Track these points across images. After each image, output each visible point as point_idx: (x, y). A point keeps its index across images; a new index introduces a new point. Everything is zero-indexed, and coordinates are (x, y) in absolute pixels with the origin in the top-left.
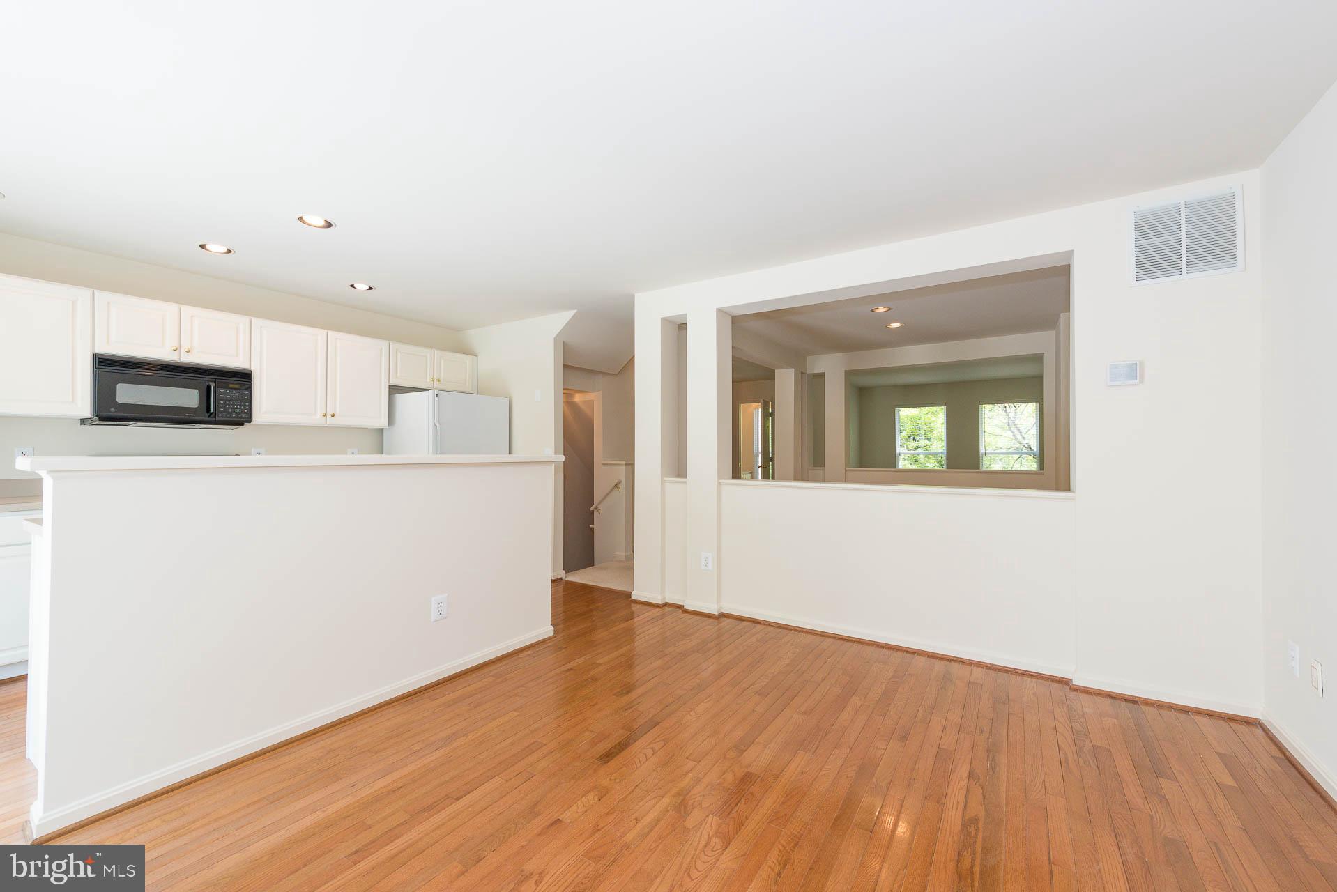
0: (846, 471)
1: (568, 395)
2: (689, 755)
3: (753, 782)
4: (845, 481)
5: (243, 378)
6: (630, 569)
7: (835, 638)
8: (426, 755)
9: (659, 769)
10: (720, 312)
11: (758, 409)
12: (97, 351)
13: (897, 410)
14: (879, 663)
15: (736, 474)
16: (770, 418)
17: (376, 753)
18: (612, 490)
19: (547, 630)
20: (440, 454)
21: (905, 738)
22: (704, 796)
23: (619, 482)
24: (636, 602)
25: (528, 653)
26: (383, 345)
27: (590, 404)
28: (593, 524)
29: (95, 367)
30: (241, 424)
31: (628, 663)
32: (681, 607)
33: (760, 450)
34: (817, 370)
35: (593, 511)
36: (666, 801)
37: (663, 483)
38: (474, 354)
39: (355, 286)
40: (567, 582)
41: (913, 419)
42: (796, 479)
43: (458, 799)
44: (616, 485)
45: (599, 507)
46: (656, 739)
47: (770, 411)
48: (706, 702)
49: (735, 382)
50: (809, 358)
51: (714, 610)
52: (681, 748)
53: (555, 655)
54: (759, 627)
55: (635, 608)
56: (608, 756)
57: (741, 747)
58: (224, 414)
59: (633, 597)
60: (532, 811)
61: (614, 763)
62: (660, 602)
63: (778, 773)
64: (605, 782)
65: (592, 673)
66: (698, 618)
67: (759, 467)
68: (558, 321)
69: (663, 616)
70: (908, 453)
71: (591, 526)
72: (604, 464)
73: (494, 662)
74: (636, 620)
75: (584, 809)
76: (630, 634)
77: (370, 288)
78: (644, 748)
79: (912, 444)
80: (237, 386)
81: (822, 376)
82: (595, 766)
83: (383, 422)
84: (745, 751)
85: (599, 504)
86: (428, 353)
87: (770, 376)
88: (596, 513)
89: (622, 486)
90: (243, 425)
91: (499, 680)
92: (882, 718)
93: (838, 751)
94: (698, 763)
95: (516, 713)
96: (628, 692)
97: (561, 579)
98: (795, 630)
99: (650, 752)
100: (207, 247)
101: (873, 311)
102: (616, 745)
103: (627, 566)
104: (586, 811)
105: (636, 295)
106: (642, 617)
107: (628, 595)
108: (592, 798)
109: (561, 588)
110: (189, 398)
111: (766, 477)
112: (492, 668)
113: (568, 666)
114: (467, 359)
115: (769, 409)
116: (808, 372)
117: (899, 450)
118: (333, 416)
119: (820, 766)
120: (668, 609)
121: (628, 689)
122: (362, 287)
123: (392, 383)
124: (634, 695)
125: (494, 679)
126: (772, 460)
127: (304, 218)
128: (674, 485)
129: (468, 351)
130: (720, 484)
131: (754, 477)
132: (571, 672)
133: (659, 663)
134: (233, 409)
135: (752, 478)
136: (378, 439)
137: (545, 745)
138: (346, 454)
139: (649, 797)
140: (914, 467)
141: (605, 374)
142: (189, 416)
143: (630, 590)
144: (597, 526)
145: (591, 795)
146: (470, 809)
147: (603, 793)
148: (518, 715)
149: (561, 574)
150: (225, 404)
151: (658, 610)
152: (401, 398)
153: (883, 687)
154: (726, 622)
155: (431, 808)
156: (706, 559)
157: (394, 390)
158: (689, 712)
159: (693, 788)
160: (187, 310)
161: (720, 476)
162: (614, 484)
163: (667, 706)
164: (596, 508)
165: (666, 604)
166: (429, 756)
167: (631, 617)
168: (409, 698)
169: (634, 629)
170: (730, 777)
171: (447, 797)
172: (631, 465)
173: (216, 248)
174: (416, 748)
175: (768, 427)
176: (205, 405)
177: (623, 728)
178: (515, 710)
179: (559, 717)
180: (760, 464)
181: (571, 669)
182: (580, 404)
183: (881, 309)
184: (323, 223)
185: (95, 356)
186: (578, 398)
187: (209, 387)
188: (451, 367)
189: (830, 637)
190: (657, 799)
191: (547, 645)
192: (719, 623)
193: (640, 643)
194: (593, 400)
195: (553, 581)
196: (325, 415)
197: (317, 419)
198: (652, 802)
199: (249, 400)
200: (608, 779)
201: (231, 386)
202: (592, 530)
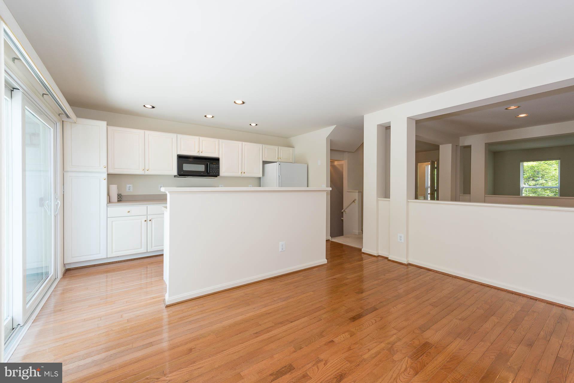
0: (485, 196)
1: (332, 162)
2: (394, 327)
3: (430, 347)
4: (484, 202)
5: (216, 160)
6: (361, 238)
7: (479, 284)
8: (278, 303)
9: (379, 330)
10: (409, 119)
11: (428, 165)
12: (178, 154)
13: (521, 163)
14: (510, 301)
15: (416, 198)
16: (436, 170)
17: (261, 298)
18: (351, 203)
19: (324, 261)
20: (281, 187)
21: (530, 345)
22: (403, 347)
23: (355, 200)
24: (364, 253)
25: (316, 269)
26: (260, 146)
27: (342, 166)
28: (343, 218)
29: (178, 159)
30: (216, 176)
31: (361, 280)
32: (387, 258)
33: (429, 186)
34: (466, 144)
35: (343, 212)
36: (383, 345)
37: (377, 201)
38: (293, 147)
39: (251, 125)
40: (332, 242)
41: (532, 168)
42: (452, 200)
43: (292, 322)
44: (354, 201)
45: (346, 210)
46: (377, 316)
47: (436, 166)
48: (402, 304)
49: (417, 152)
50: (461, 138)
51: (404, 261)
52: (390, 323)
53: (327, 272)
54: (431, 272)
55: (363, 256)
56: (354, 319)
57: (423, 329)
58: (212, 173)
59: (363, 251)
60: (321, 335)
61: (356, 322)
62: (376, 255)
63: (445, 346)
64: (353, 330)
65: (345, 282)
66: (396, 264)
67: (429, 194)
68: (328, 130)
69: (377, 261)
70: (529, 188)
71: (342, 218)
72: (348, 192)
73: (303, 271)
74: (364, 261)
75: (344, 339)
76: (361, 267)
77: (256, 125)
78: (371, 319)
79: (532, 183)
80: (215, 163)
81: (469, 147)
82: (348, 322)
83: (260, 175)
84: (425, 331)
85: (346, 209)
86: (276, 148)
87: (436, 148)
88: (344, 213)
89: (357, 202)
90: (217, 177)
91: (305, 278)
92: (513, 332)
93: (482, 343)
94: (399, 331)
95: (312, 293)
96: (362, 293)
97: (329, 240)
98: (453, 277)
99: (374, 321)
100: (207, 116)
101: (506, 109)
102: (357, 315)
103: (360, 237)
104: (345, 340)
105: (365, 116)
106: (366, 261)
107: (360, 250)
108: (347, 335)
109: (329, 244)
110: (201, 168)
111: (432, 198)
112: (301, 273)
113: (334, 277)
114: (291, 149)
115: (435, 165)
116: (461, 145)
117: (522, 185)
118: (244, 173)
119: (471, 348)
120: (380, 258)
121: (361, 291)
122: (253, 125)
123: (264, 160)
124: (364, 295)
125: (303, 277)
126: (437, 190)
127: (236, 102)
128: (383, 202)
129: (291, 146)
130: (408, 202)
131: (425, 198)
132: (335, 280)
133: (376, 282)
134: (214, 171)
135: (425, 199)
136: (259, 181)
137: (325, 308)
138: (248, 187)
139: (374, 342)
140: (534, 195)
141: (349, 152)
142: (202, 174)
143: (361, 248)
144: (345, 218)
145: (347, 334)
146: (296, 327)
147: (352, 334)
148: (313, 294)
149: (330, 238)
150: (212, 170)
151: (375, 258)
152: (267, 166)
153: (514, 314)
154: (411, 268)
155: (282, 323)
156: (401, 237)
157: (265, 163)
158: (393, 307)
159: (397, 342)
160: (201, 138)
161: (408, 198)
162: (353, 200)
163: (382, 302)
164: (344, 211)
165: (379, 256)
166: (280, 303)
167: (362, 259)
168: (272, 280)
169: (363, 265)
170: (417, 342)
171: (287, 320)
172: (361, 193)
173: (209, 116)
174: (275, 299)
175: (434, 174)
176: (206, 170)
177: (360, 308)
178: (312, 292)
179: (331, 298)
180: (429, 193)
181: (335, 279)
182: (338, 166)
183: (513, 107)
184: (241, 102)
185: (178, 155)
186: (336, 163)
187: (207, 164)
188: (284, 153)
189: (475, 283)
190: (378, 343)
191: (324, 267)
192: (408, 268)
193: (366, 272)
194: (344, 164)
195: (327, 240)
196: (242, 173)
197: (239, 174)
198: (375, 344)
199: (219, 168)
200: (354, 329)
201: (214, 163)
202: (342, 220)
